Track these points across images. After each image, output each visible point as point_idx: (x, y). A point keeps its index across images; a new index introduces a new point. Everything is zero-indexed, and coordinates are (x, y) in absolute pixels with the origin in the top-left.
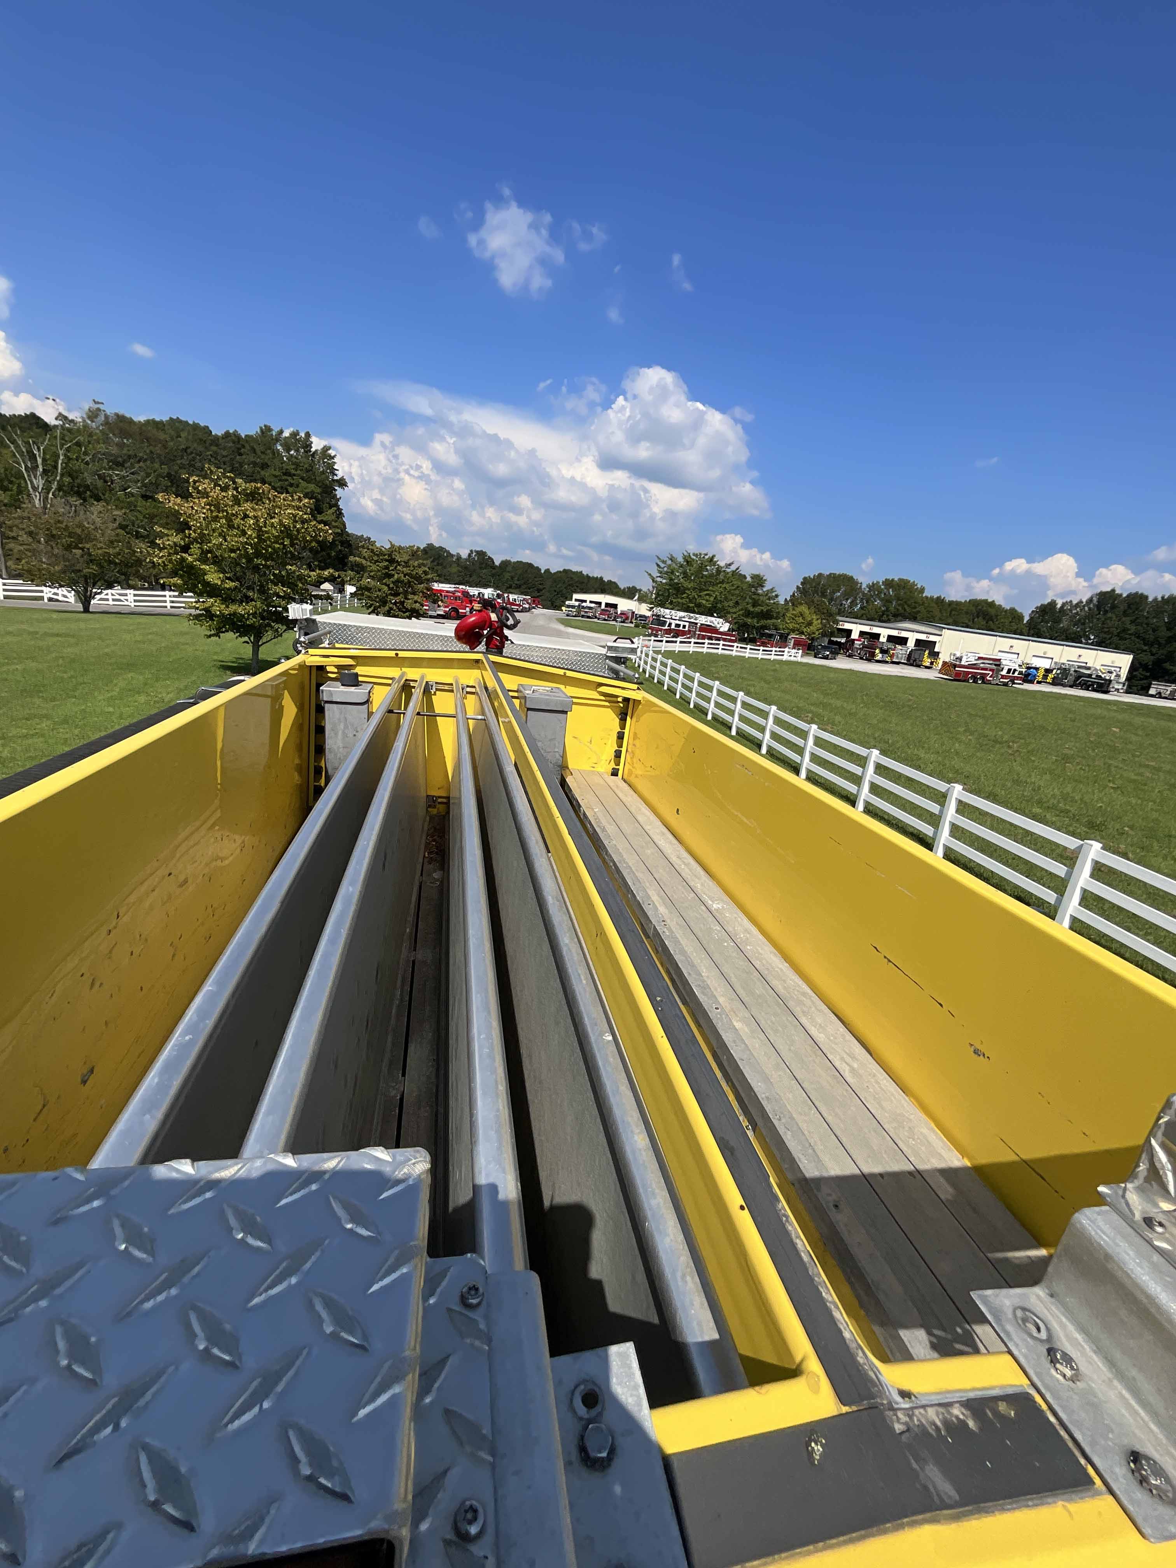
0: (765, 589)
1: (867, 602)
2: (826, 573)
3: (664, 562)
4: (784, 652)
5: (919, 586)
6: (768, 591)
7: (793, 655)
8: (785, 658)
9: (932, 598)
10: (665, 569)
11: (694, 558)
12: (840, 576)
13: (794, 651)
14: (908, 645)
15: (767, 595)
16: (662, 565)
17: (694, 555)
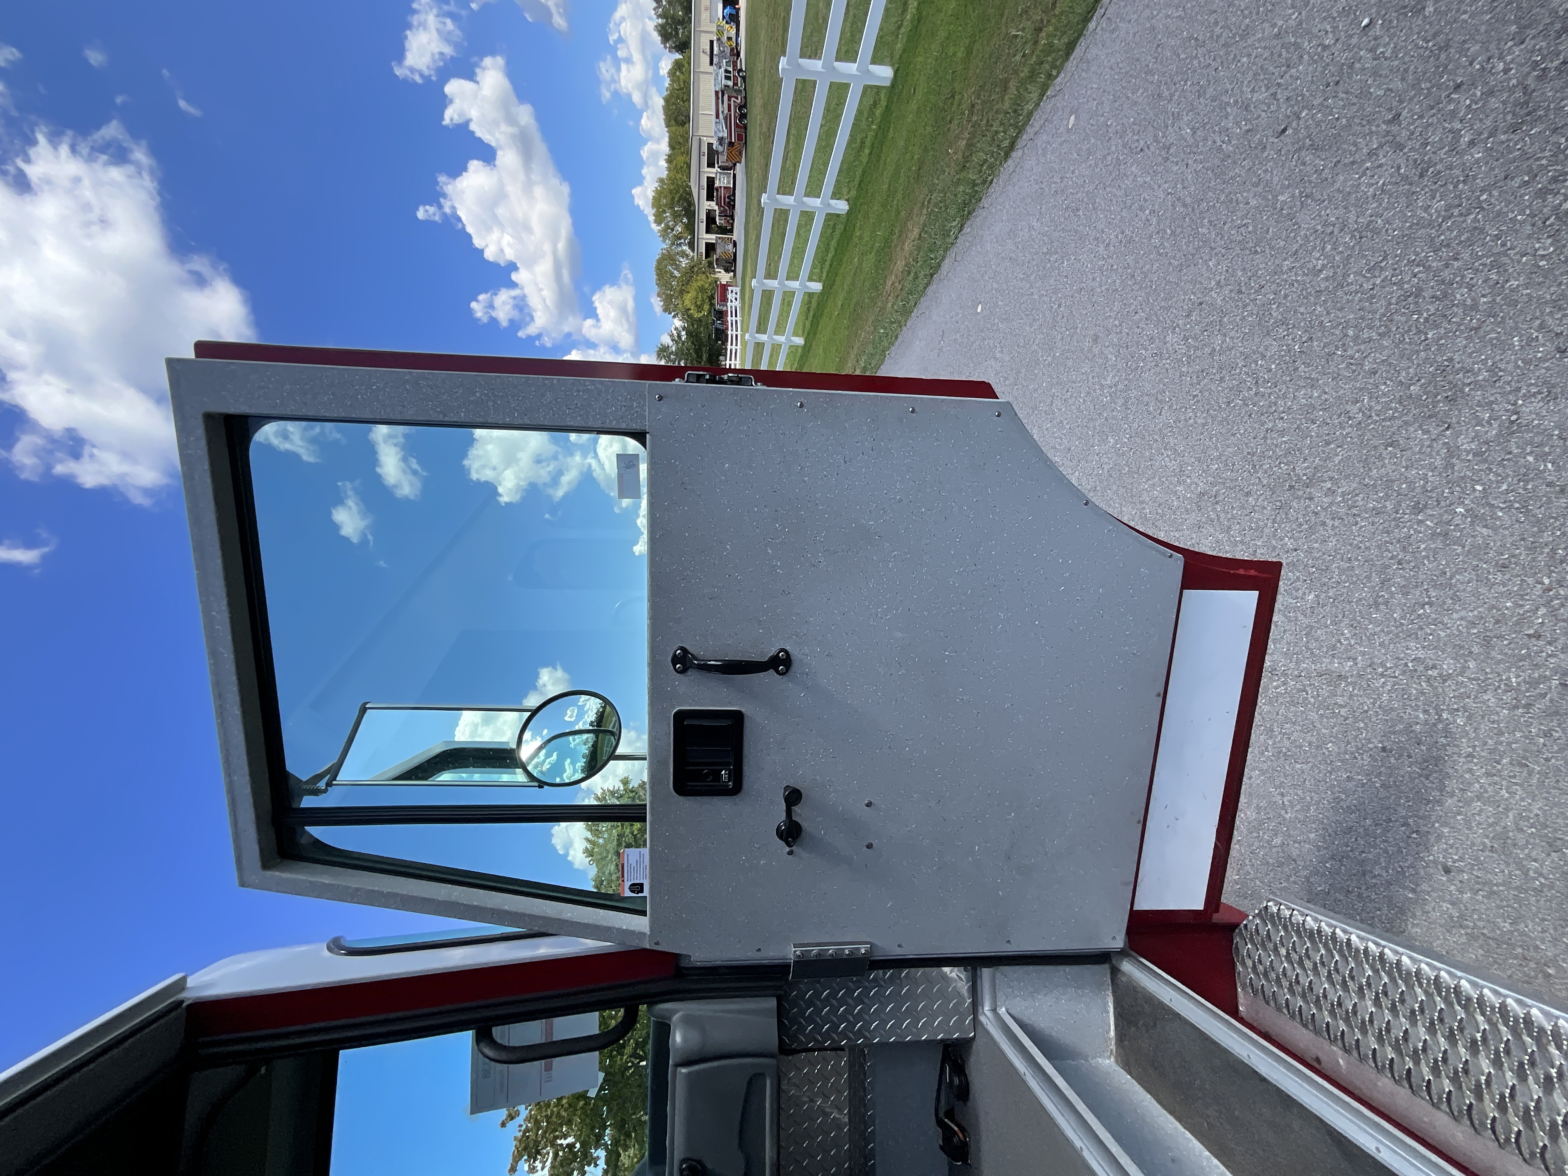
2: (656, 289)
4: (731, 311)
8: (737, 304)
9: (669, 169)
12: (658, 275)
13: (729, 296)
14: (714, 176)
15: (676, 341)
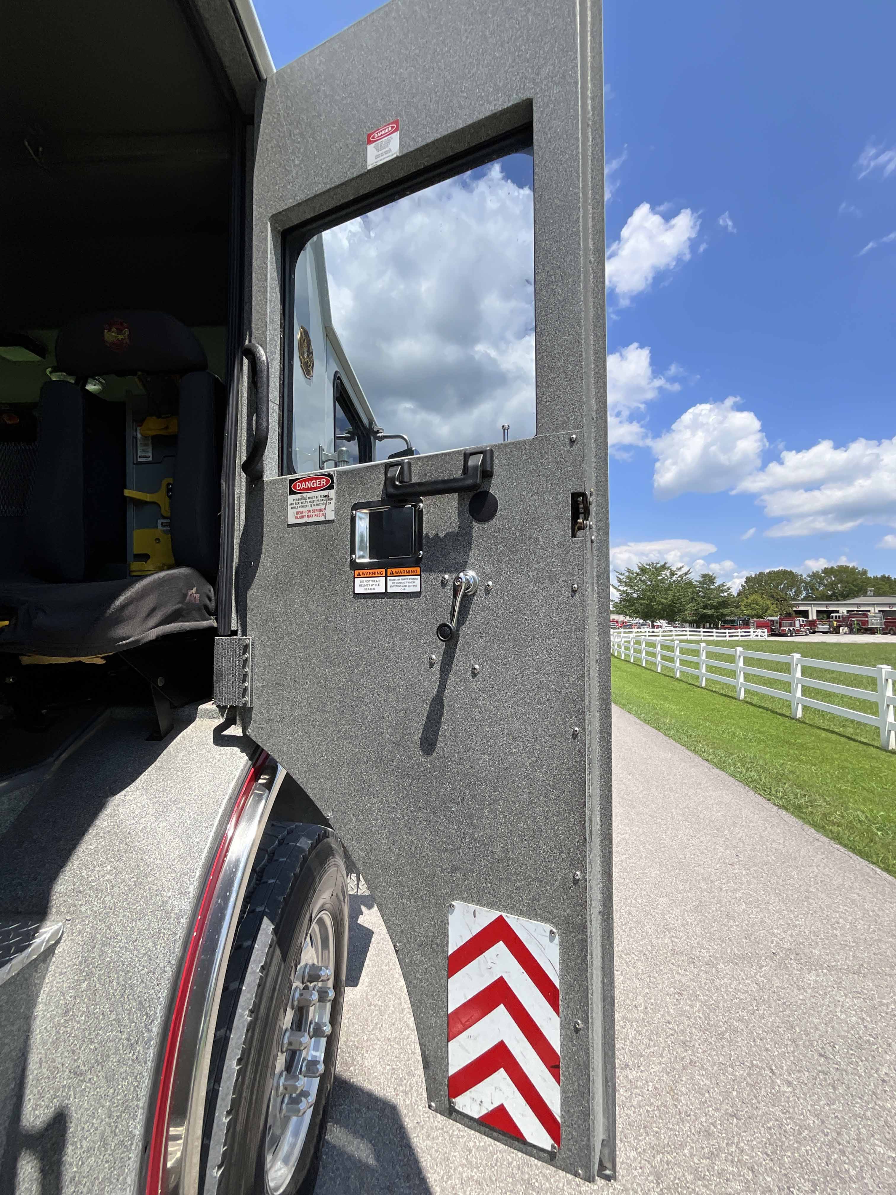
0: (716, 585)
1: (812, 589)
2: (766, 572)
3: (622, 574)
4: (749, 632)
5: (860, 569)
6: (719, 586)
7: (759, 634)
8: (753, 637)
10: (624, 580)
11: (648, 567)
12: (779, 572)
13: (759, 630)
15: (718, 589)
16: (622, 577)
17: (647, 565)
